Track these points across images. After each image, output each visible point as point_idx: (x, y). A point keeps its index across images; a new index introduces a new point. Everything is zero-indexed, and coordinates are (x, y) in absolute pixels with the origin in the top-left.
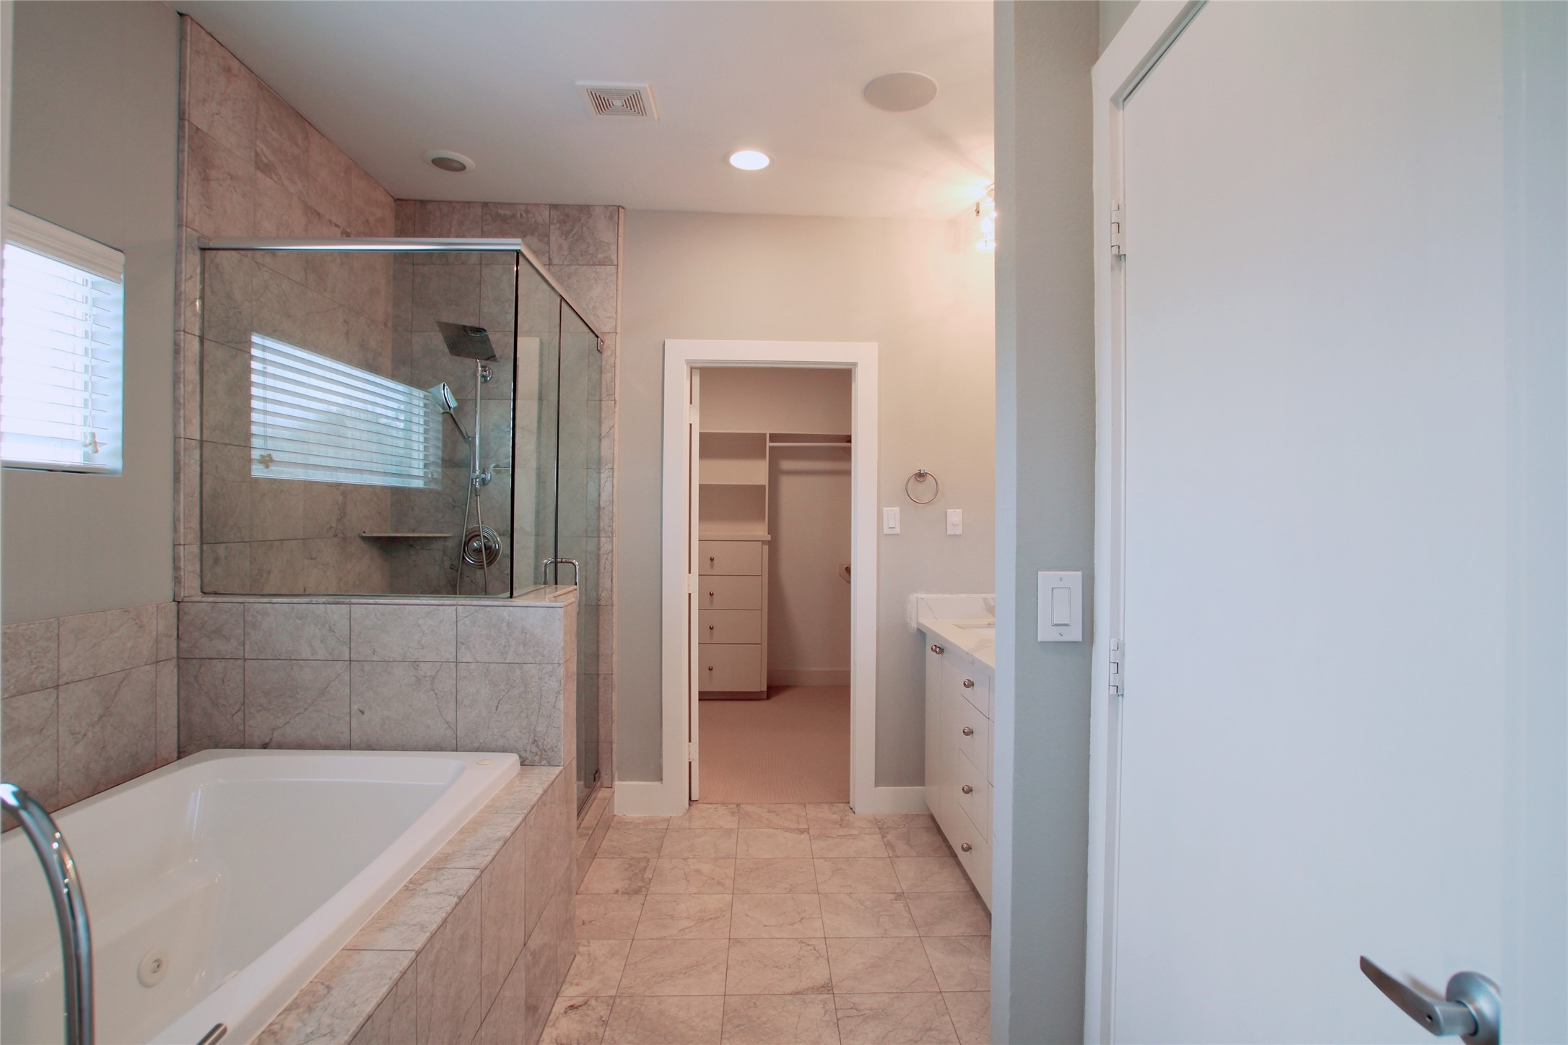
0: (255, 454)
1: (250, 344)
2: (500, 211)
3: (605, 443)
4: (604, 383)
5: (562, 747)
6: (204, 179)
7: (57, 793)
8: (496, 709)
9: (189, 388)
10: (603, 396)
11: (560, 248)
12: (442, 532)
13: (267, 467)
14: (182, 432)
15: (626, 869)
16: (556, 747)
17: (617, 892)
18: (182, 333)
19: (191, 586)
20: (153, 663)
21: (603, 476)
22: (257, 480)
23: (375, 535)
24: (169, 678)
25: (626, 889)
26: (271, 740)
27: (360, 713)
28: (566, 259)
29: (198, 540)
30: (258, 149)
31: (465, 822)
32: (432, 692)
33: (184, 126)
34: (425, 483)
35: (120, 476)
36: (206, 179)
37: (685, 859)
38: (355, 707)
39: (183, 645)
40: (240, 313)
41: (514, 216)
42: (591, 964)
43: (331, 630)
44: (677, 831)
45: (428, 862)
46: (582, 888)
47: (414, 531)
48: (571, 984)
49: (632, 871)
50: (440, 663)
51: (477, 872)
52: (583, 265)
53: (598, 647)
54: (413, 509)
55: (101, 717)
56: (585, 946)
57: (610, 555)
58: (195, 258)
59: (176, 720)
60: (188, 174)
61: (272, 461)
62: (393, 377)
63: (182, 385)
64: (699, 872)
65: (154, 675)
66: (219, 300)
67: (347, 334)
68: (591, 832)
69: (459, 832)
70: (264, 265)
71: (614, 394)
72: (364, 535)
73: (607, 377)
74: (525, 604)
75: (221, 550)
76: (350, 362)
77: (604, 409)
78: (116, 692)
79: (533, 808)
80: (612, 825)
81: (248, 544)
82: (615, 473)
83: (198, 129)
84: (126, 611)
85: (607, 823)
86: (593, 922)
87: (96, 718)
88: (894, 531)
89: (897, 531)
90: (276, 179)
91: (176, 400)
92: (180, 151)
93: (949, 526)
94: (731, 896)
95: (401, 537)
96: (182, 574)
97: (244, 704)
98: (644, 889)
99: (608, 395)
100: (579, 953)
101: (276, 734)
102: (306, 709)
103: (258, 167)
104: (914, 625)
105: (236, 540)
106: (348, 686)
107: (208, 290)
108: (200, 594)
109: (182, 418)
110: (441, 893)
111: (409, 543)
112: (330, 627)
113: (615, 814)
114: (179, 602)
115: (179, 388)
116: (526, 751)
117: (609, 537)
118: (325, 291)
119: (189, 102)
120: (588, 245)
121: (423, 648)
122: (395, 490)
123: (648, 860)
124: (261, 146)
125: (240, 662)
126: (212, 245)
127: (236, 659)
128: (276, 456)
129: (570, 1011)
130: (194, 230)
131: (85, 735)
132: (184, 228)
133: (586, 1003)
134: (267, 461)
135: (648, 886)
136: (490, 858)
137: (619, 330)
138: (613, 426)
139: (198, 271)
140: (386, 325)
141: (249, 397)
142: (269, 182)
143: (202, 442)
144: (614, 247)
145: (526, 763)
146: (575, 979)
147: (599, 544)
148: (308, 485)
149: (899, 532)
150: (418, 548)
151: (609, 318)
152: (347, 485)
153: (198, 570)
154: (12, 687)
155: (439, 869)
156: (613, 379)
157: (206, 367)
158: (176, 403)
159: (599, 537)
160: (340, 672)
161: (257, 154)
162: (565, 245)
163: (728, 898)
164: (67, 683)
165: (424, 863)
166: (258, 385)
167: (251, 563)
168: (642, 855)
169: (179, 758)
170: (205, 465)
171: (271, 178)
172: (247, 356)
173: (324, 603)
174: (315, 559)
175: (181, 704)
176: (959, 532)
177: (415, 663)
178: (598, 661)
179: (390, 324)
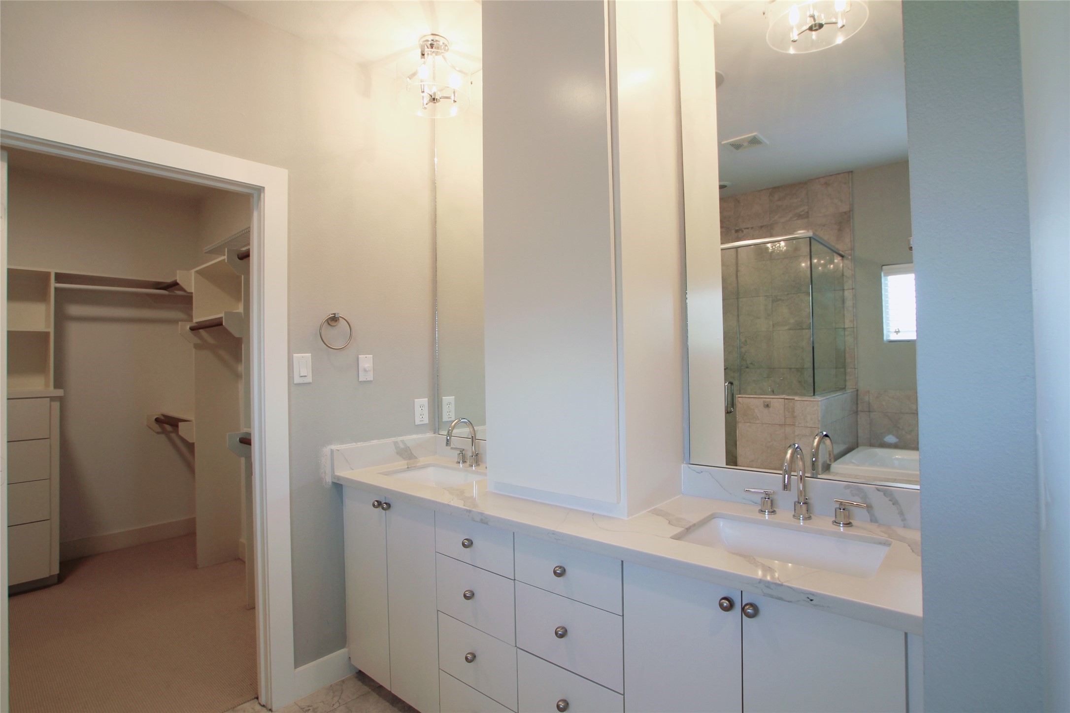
88: (306, 380)
89: (309, 379)
93: (361, 373)
104: (329, 479)
149: (310, 380)
176: (370, 377)
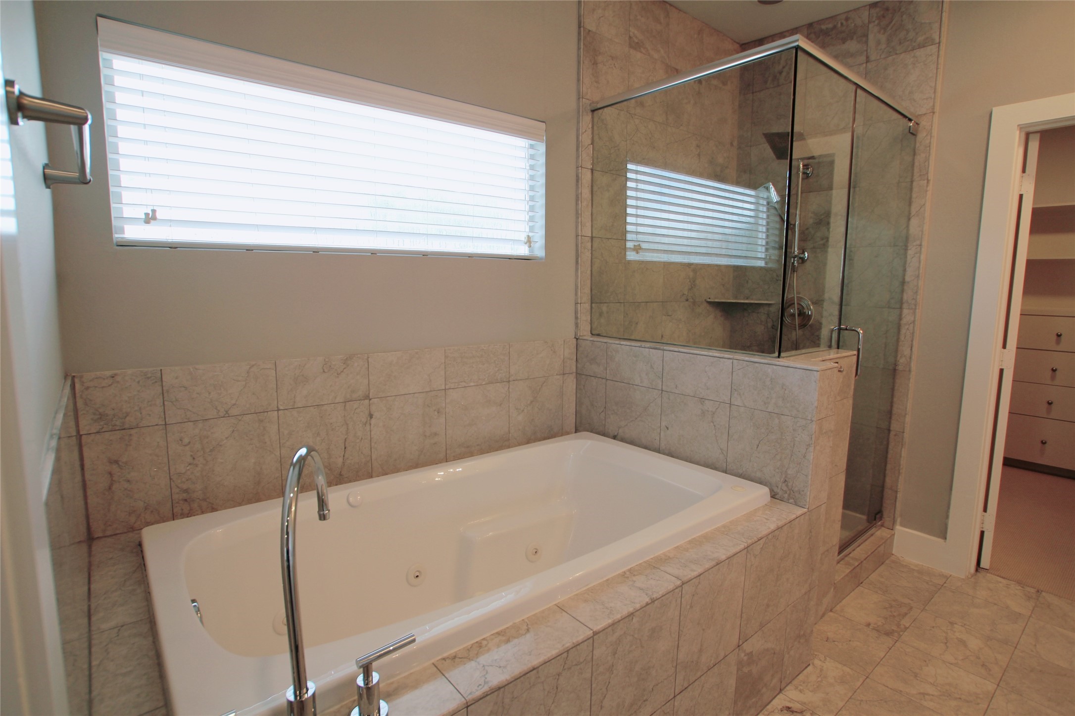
0: (629, 245)
1: (626, 170)
2: (823, 27)
3: (914, 222)
4: (916, 164)
5: (809, 493)
6: (593, 64)
7: (509, 440)
8: (757, 448)
9: (584, 204)
10: (915, 177)
11: (879, 43)
12: (767, 300)
13: (638, 253)
14: (580, 232)
15: (885, 608)
16: (803, 491)
17: (868, 625)
18: (580, 168)
19: (585, 330)
20: (561, 374)
21: (910, 253)
22: (629, 262)
23: (716, 300)
24: (571, 384)
25: (878, 626)
26: (618, 434)
27: (666, 428)
28: (883, 52)
29: (590, 301)
30: (631, 33)
31: (698, 535)
32: (712, 423)
33: (580, 31)
34: (766, 263)
35: (544, 261)
36: (595, 63)
37: (952, 623)
38: (663, 424)
39: (578, 365)
40: (619, 150)
41: (835, 27)
42: (819, 679)
43: (652, 367)
44: (953, 592)
45: (652, 558)
46: (838, 608)
47: (747, 299)
48: (796, 688)
49: (891, 611)
50: (719, 403)
51: (679, 583)
52: (901, 53)
53: (892, 406)
54: (747, 282)
55: (532, 402)
56: (821, 660)
57: (912, 325)
58: (587, 118)
59: (575, 410)
60: (583, 62)
61: (641, 248)
62: (738, 183)
63: (580, 202)
64: (963, 643)
65: (562, 381)
66: (604, 143)
67: (699, 155)
68: (857, 564)
69: (689, 541)
70: (635, 115)
71: (927, 173)
72: (709, 300)
73: (920, 158)
74: (786, 364)
75: (604, 308)
76: (701, 175)
77: (915, 190)
78: (540, 389)
79: (759, 540)
80: (887, 562)
81: (622, 305)
82: (923, 249)
83: (589, 31)
84: (545, 342)
85: (881, 557)
86: (836, 643)
87: (529, 402)
90: (644, 52)
91: (577, 211)
92: (579, 49)
94: (996, 686)
95: (736, 303)
96: (579, 322)
97: (605, 408)
98: (896, 634)
99: (921, 175)
100: (813, 664)
101: (620, 431)
102: (636, 418)
103: (631, 46)
105: (614, 302)
106: (660, 408)
107: (596, 137)
108: (590, 334)
109: (580, 223)
110: (642, 589)
111: (744, 307)
112: (651, 365)
113: (893, 552)
114: (577, 339)
115: (579, 204)
116: (778, 487)
117: (912, 309)
118: (681, 125)
119: (583, 15)
120: (908, 31)
121: (708, 389)
122: (737, 268)
123: (911, 608)
124: (633, 30)
125: (604, 380)
126: (599, 106)
127: (603, 378)
128: (644, 246)
129: (786, 712)
130: (588, 99)
131: (523, 411)
132: (581, 99)
133: (802, 712)
134: (637, 249)
135: (901, 633)
136: (695, 574)
137: (937, 109)
138: (924, 205)
139: (590, 126)
140: (732, 144)
141: (626, 206)
142: (639, 55)
143: (592, 238)
144: (937, 25)
145: (776, 497)
146: (801, 685)
147: (900, 315)
148: (667, 265)
150: (750, 311)
151: (927, 99)
152: (697, 265)
153: (589, 319)
154: (486, 379)
155: (654, 567)
156: (927, 160)
157: (595, 188)
158: (578, 214)
159: (901, 308)
160: (656, 397)
161: (630, 37)
162: (883, 38)
163: (990, 687)
164: (514, 380)
165: (648, 559)
166: (632, 198)
167: (624, 317)
168: (906, 601)
169: (576, 432)
170: (594, 252)
171: (641, 52)
172: (624, 179)
173: (648, 348)
174: (671, 316)
175: (577, 400)
177: (702, 400)
178: (890, 418)
179: (735, 143)
